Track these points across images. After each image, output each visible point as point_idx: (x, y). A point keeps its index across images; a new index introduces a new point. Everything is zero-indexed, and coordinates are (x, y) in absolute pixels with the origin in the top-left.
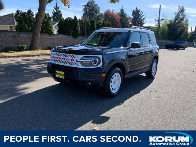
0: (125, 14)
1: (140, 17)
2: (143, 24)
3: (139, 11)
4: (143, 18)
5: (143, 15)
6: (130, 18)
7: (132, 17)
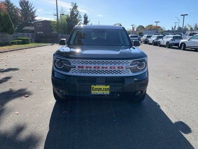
0: (12, 5)
1: (30, 9)
2: (34, 17)
3: (28, 2)
4: (33, 10)
5: (32, 7)
6: (19, 9)
7: (20, 8)
